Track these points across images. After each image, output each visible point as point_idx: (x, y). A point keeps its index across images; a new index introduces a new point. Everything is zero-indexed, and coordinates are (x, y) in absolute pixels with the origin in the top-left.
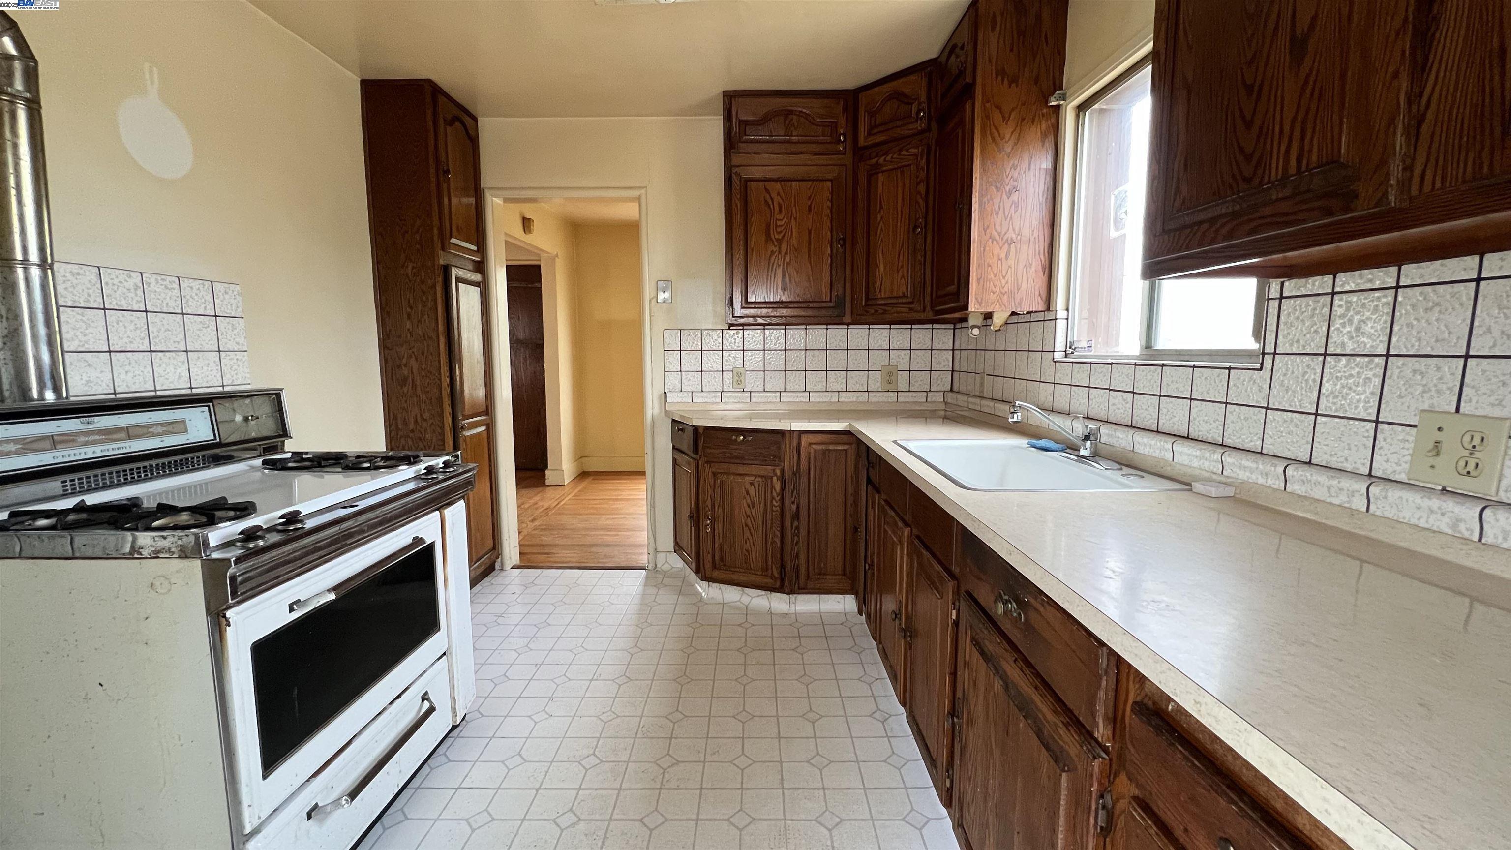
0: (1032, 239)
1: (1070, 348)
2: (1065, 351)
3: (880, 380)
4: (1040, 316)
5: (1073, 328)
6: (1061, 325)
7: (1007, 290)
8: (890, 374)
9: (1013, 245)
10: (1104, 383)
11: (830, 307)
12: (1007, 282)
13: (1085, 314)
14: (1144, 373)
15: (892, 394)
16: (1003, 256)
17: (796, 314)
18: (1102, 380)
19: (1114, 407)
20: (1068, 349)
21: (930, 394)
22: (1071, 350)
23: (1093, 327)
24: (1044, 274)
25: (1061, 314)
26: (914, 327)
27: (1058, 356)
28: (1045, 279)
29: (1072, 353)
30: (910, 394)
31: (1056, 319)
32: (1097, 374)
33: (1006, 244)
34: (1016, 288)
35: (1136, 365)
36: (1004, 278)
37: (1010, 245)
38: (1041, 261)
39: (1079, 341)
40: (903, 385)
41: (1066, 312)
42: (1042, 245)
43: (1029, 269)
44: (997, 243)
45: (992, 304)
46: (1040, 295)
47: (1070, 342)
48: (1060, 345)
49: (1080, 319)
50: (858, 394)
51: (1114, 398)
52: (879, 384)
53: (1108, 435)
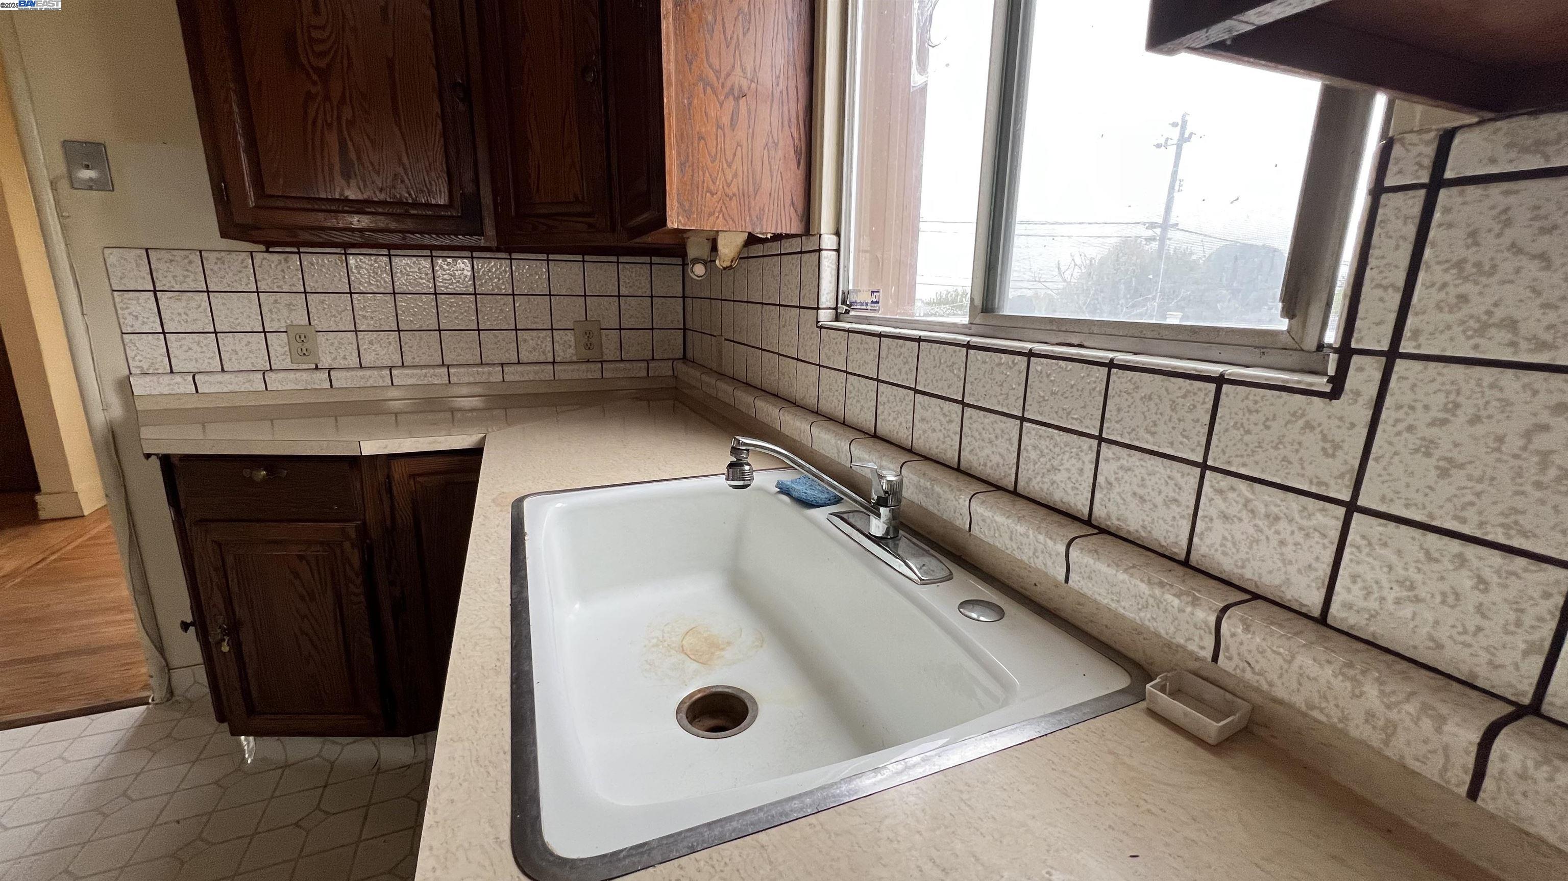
0: (777, 94)
1: (844, 303)
2: (836, 309)
3: (573, 343)
4: (794, 245)
5: (847, 267)
6: (828, 260)
7: (735, 190)
8: (588, 334)
9: (742, 101)
10: (905, 377)
11: (452, 217)
12: (735, 175)
13: (866, 243)
14: (987, 366)
15: (592, 366)
16: (726, 120)
17: (381, 225)
18: (900, 371)
19: (925, 426)
20: (840, 305)
21: (652, 365)
22: (845, 307)
23: (877, 266)
24: (799, 164)
25: (828, 241)
26: (622, 259)
27: (825, 316)
28: (800, 173)
29: (847, 312)
30: (622, 365)
31: (820, 250)
32: (891, 357)
33: (731, 98)
34: (751, 188)
35: (969, 346)
36: (730, 166)
37: (737, 99)
38: (794, 140)
39: (857, 291)
40: (610, 351)
41: (835, 238)
42: (794, 108)
43: (772, 152)
44: (715, 93)
45: (711, 214)
46: (793, 203)
47: (844, 293)
48: (827, 298)
49: (858, 250)
50: (537, 368)
51: (923, 407)
52: (572, 351)
53: (918, 487)
